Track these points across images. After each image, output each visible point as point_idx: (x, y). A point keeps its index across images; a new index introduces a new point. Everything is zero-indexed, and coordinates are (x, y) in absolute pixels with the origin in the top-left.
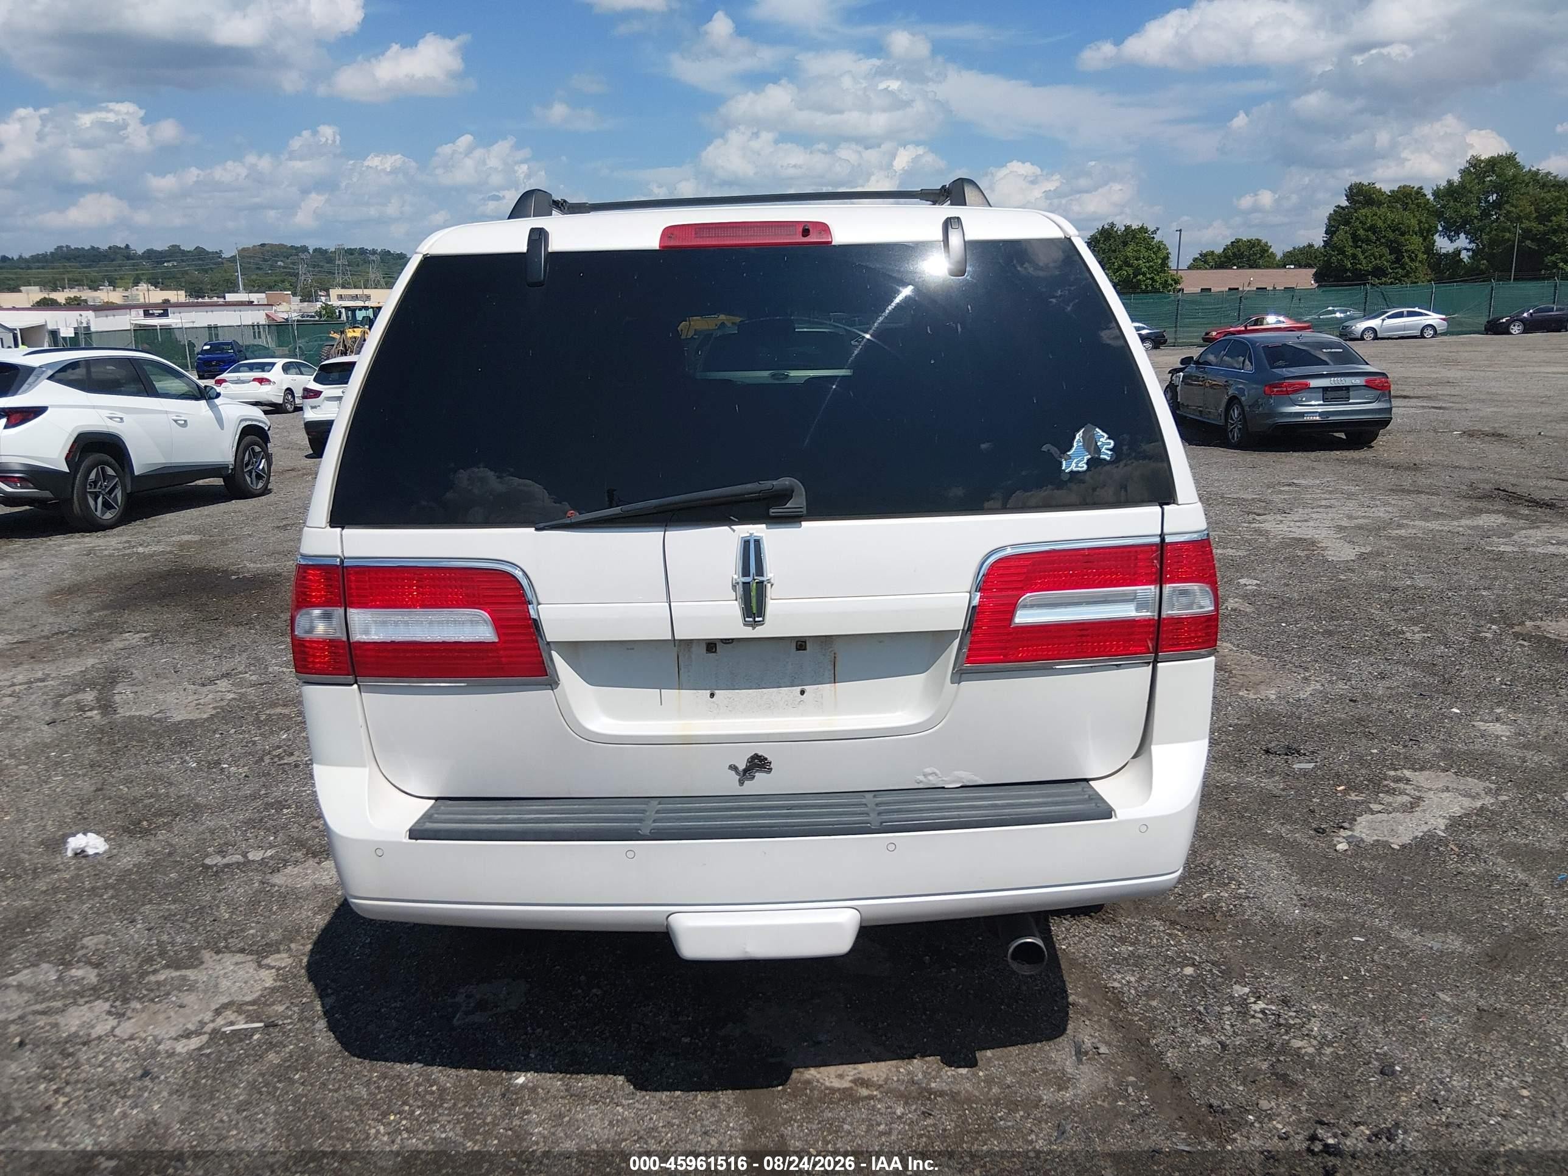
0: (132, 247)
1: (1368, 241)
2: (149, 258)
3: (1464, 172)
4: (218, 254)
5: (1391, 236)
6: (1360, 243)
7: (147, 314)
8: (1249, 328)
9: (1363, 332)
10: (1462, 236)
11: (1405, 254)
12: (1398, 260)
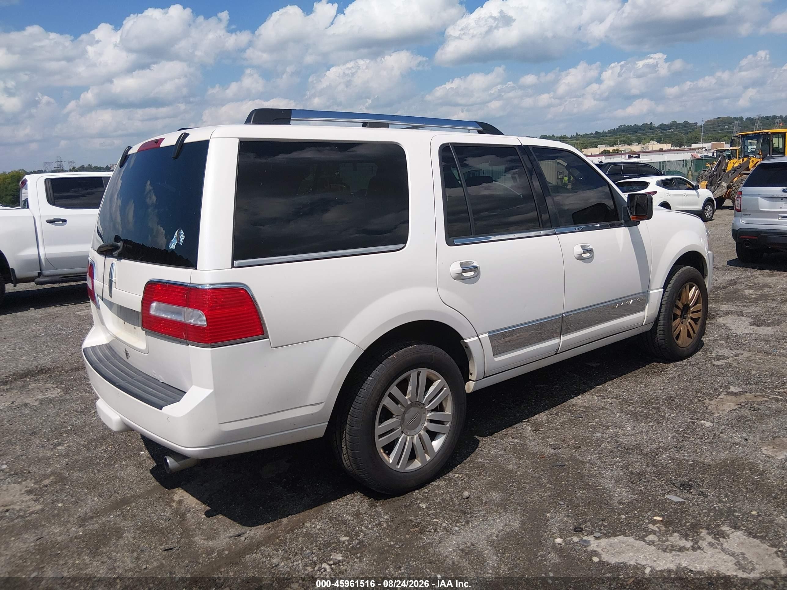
0: (653, 123)
2: (661, 128)
4: (695, 124)
7: (630, 157)
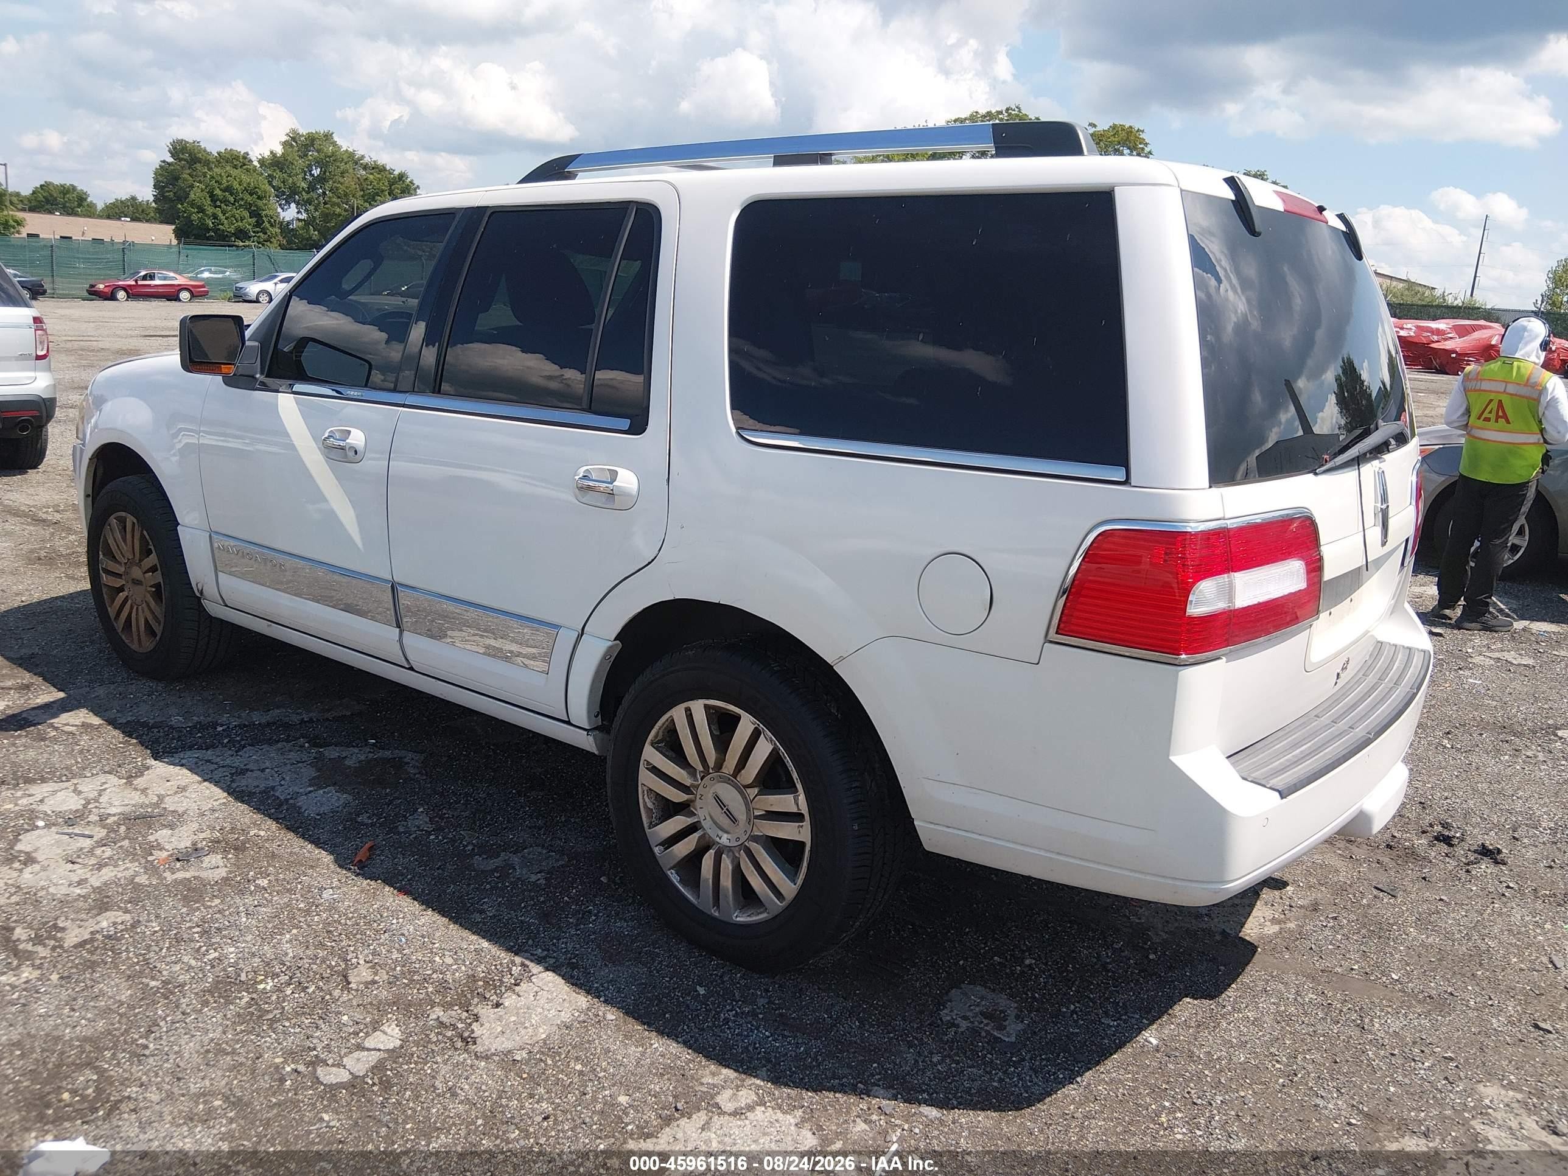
1: (226, 202)
3: (285, 144)
5: (249, 199)
6: (218, 203)
8: (140, 283)
9: (259, 294)
10: (293, 205)
11: (264, 219)
12: (259, 224)
